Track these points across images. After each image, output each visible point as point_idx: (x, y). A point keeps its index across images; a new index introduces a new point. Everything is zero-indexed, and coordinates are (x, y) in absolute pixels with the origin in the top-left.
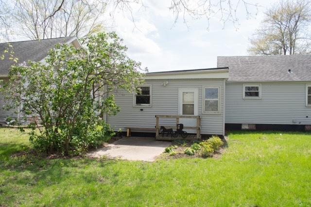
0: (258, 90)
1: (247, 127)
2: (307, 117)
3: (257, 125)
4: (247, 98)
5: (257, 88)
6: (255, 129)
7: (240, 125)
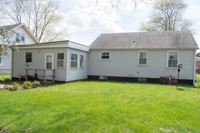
0: (109, 54)
1: (102, 78)
2: (138, 72)
3: (108, 77)
4: (103, 59)
5: (108, 53)
6: (107, 79)
7: (99, 77)
